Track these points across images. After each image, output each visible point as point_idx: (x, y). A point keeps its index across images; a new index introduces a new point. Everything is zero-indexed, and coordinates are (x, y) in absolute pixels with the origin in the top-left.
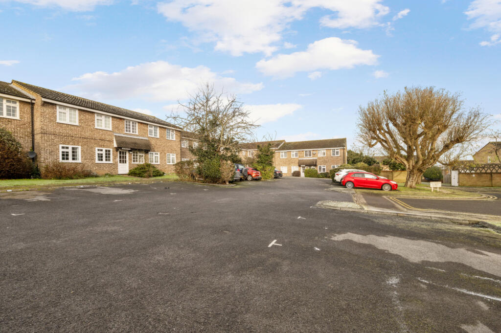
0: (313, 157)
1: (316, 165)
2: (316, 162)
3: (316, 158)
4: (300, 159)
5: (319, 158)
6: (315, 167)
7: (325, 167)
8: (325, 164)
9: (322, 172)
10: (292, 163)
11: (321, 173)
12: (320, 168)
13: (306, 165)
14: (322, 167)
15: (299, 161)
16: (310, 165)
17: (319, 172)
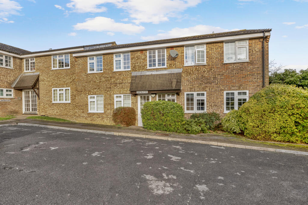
0: (170, 66)
1: (177, 92)
2: (179, 82)
3: (180, 71)
4: (134, 74)
5: (188, 71)
6: (175, 97)
7: (205, 98)
8: (204, 89)
9: (195, 111)
10: (116, 84)
11: (194, 116)
12: (190, 99)
13: (152, 92)
14: (196, 98)
15: (134, 78)
16: (161, 92)
17: (186, 111)
